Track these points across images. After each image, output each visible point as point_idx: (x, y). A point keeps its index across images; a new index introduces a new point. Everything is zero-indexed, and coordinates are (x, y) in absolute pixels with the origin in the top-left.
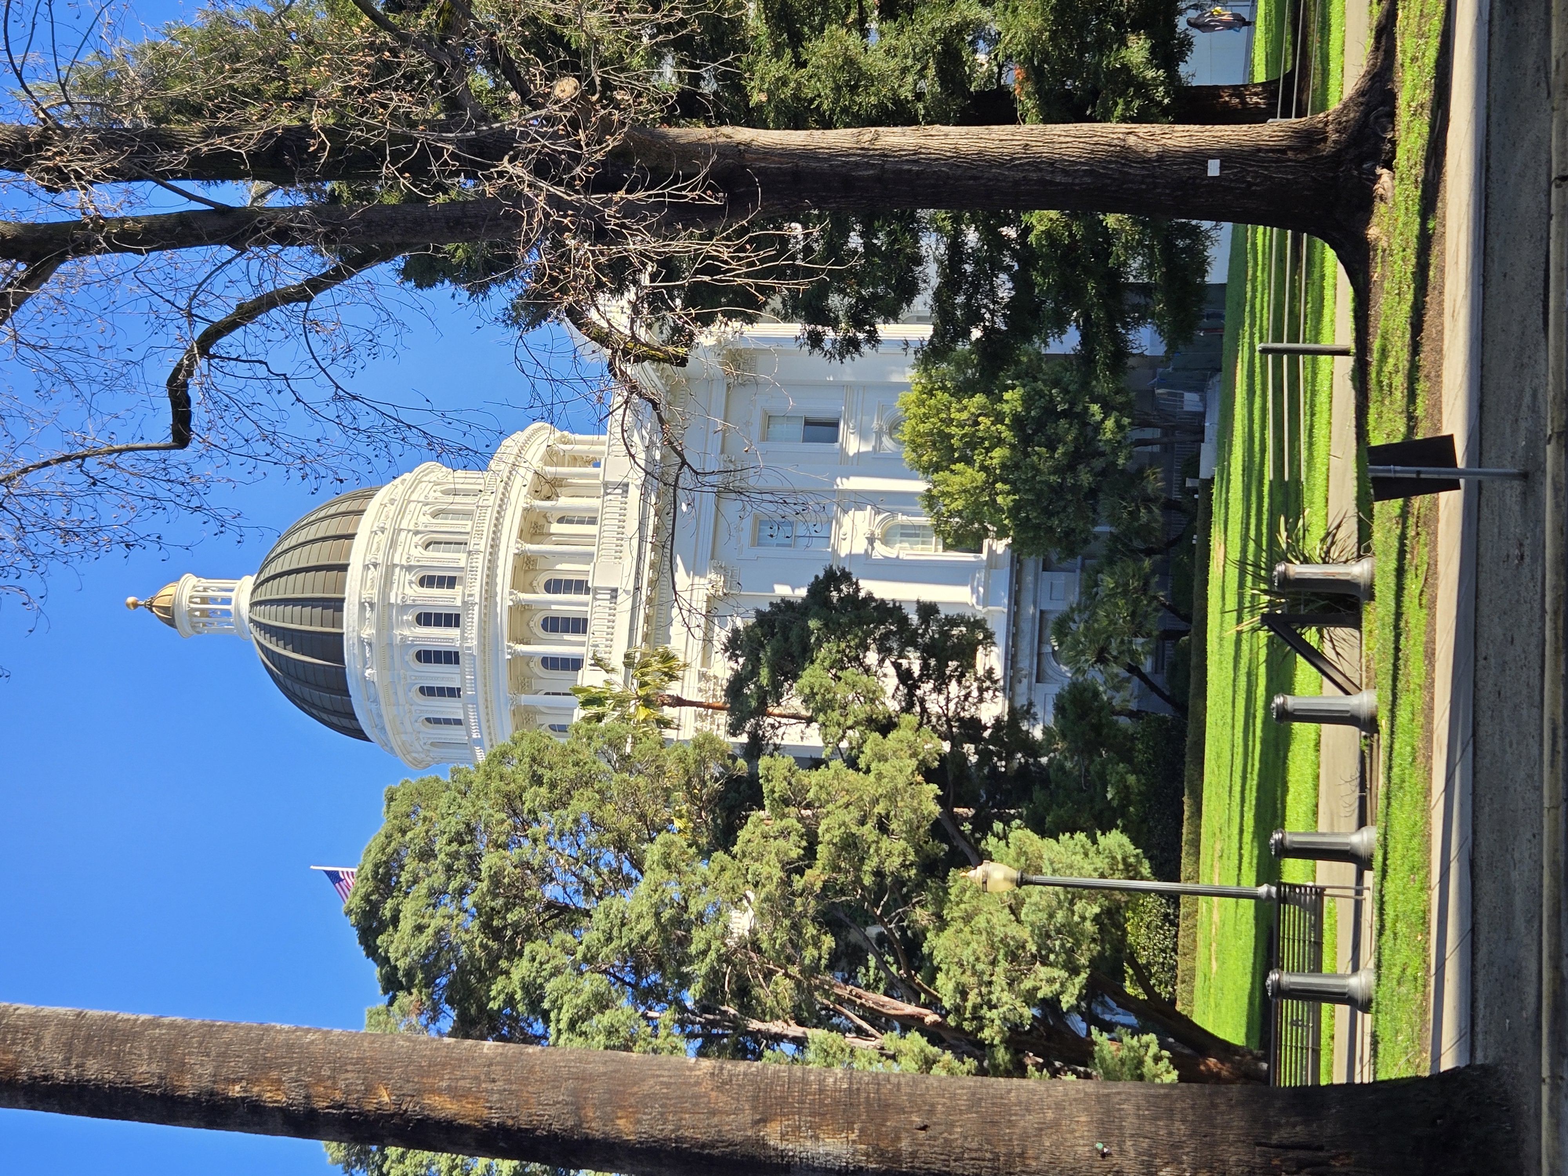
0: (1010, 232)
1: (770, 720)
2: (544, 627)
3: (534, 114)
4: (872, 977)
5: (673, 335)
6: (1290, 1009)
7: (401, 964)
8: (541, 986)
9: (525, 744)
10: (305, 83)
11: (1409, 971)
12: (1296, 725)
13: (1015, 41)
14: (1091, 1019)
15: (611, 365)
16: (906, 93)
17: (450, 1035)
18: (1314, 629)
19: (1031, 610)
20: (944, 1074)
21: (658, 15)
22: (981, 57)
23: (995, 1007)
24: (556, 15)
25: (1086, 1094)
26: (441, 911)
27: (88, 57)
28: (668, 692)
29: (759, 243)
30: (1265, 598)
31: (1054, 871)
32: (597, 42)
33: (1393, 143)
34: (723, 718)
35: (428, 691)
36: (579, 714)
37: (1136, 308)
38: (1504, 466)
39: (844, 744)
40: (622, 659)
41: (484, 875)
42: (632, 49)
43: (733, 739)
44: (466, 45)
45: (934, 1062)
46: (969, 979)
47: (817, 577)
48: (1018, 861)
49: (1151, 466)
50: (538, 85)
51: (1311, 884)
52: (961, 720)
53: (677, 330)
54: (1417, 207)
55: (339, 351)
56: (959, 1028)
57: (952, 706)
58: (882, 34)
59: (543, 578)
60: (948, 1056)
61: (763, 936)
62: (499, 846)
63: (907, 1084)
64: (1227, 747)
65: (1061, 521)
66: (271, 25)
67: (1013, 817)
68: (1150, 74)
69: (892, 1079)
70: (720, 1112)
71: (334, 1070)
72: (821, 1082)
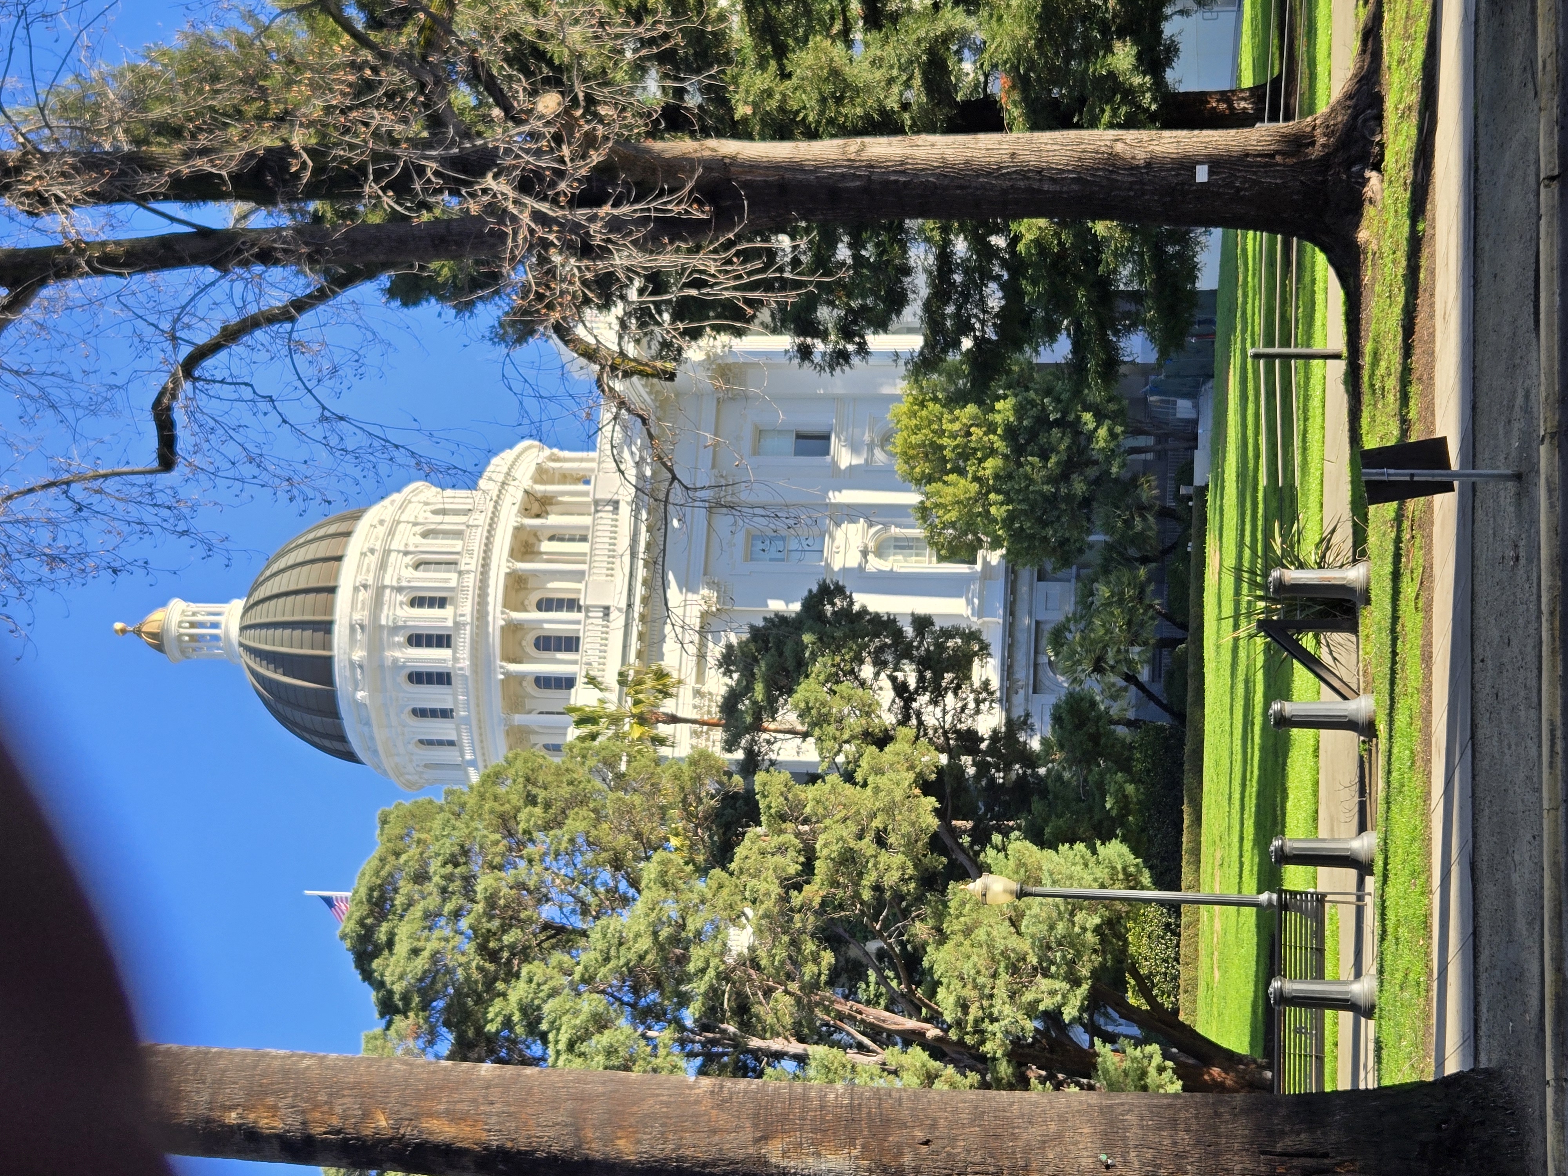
0: (998, 241)
1: (765, 736)
2: (537, 646)
3: (517, 130)
4: (873, 992)
5: (661, 350)
6: (1294, 1016)
7: (398, 988)
8: (539, 1008)
9: (519, 764)
10: (286, 103)
11: (1412, 976)
12: (1295, 732)
13: (1001, 50)
14: (1094, 1030)
15: (599, 381)
16: (892, 104)
17: (448, 1058)
18: (1311, 634)
19: (1027, 621)
20: (946, 1087)
21: (641, 29)
22: (967, 66)
23: (997, 1020)
24: (538, 31)
25: (1089, 1105)
26: (437, 933)
27: (67, 80)
28: (662, 710)
29: (747, 256)
30: (1261, 604)
31: (1054, 882)
32: (581, 56)
33: (1382, 146)
34: (718, 735)
35: (421, 713)
36: (573, 733)
37: (1127, 315)
38: (1498, 468)
39: (840, 759)
40: (616, 677)
41: (479, 896)
42: (616, 64)
43: (729, 756)
44: (447, 62)
45: (937, 1077)
46: (970, 993)
47: (810, 591)
48: (1017, 873)
49: (1144, 474)
50: (521, 101)
51: (1312, 890)
52: (957, 732)
53: (665, 345)
54: (1406, 210)
55: (325, 372)
56: (961, 1042)
57: (949, 718)
58: (867, 45)
59: (535, 597)
60: (950, 1070)
61: (762, 953)
62: (494, 867)
63: (909, 1098)
64: (1226, 754)
65: (1055, 532)
66: (251, 45)
67: (1012, 829)
68: (1137, 80)
69: (894, 1094)
70: (721, 1130)
71: (330, 1095)
72: (822, 1098)
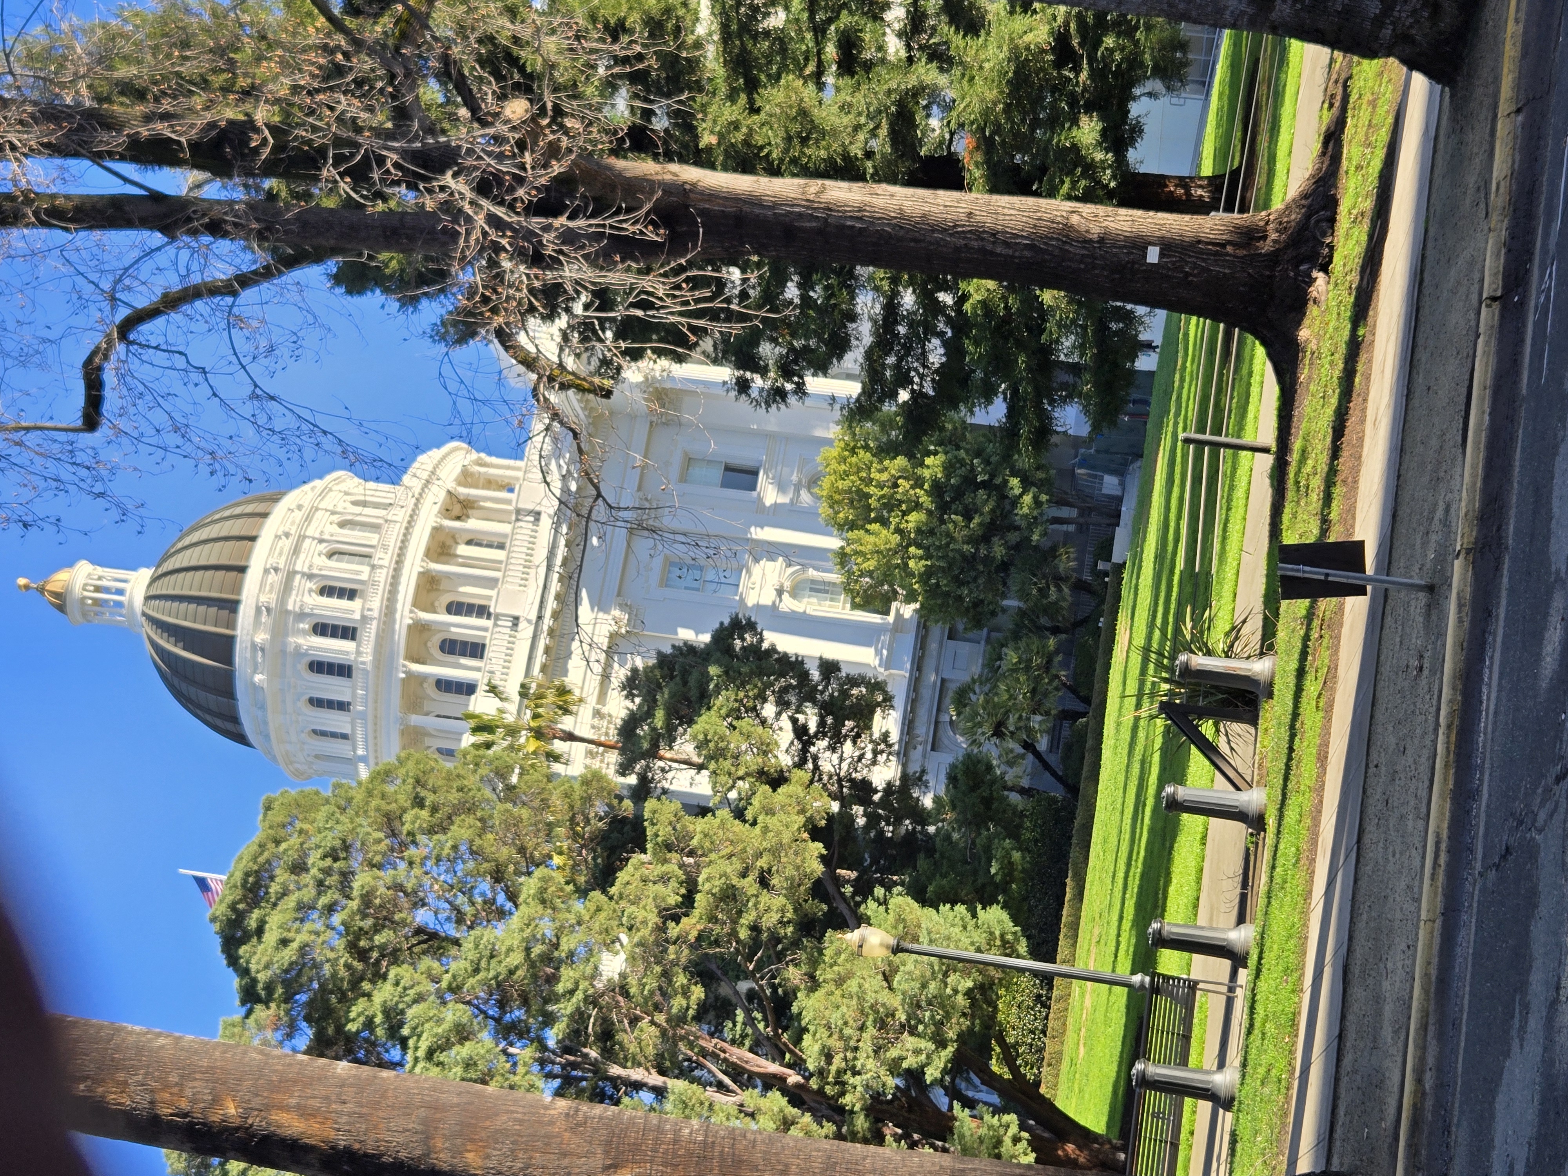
0: (946, 298)
1: (661, 764)
2: (442, 648)
3: (482, 132)
4: (739, 1032)
5: (600, 367)
6: (1153, 1100)
7: (262, 977)
8: (402, 1012)
9: (410, 765)
10: (253, 77)
11: (1274, 1072)
12: (1185, 816)
13: (969, 110)
14: (954, 1093)
15: (535, 390)
16: (856, 150)
17: (305, 1053)
18: (1211, 722)
19: (933, 678)
20: (801, 1135)
21: (616, 47)
22: (934, 122)
23: (859, 1073)
24: (514, 37)
25: (941, 1167)
26: (308, 926)
27: (37, 29)
28: (560, 726)
29: (696, 283)
30: (1165, 687)
31: (931, 941)
32: (553, 67)
33: (1331, 248)
34: (613, 757)
35: (318, 703)
36: (468, 740)
37: (1064, 386)
38: (1411, 577)
39: (733, 795)
40: (518, 688)
41: (355, 893)
42: (587, 78)
43: (621, 780)
44: (420, 56)
45: (793, 1123)
46: (835, 1043)
47: (722, 624)
48: (896, 928)
49: (1065, 545)
50: (489, 103)
51: (1185, 976)
52: (852, 781)
53: (605, 362)
54: (1349, 314)
55: (261, 350)
56: (821, 1091)
57: (845, 766)
58: (838, 89)
59: (446, 599)
60: (807, 1118)
61: (633, 981)
62: (374, 866)
63: (763, 1141)
64: (1115, 832)
65: (971, 592)
66: (225, 17)
67: (895, 884)
68: (1099, 156)
69: (748, 1135)
70: (572, 1154)
71: (182, 1077)
72: (677, 1132)
